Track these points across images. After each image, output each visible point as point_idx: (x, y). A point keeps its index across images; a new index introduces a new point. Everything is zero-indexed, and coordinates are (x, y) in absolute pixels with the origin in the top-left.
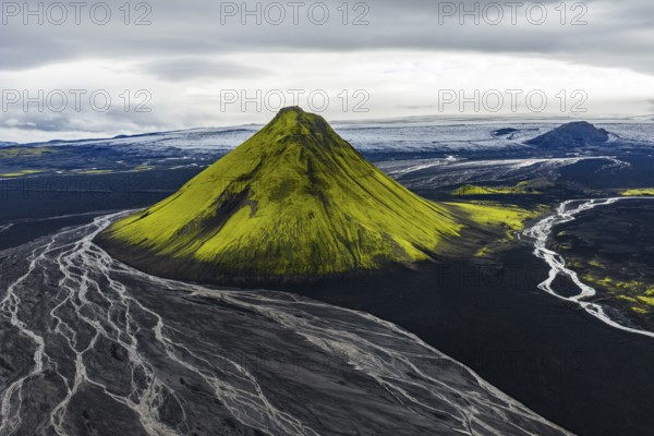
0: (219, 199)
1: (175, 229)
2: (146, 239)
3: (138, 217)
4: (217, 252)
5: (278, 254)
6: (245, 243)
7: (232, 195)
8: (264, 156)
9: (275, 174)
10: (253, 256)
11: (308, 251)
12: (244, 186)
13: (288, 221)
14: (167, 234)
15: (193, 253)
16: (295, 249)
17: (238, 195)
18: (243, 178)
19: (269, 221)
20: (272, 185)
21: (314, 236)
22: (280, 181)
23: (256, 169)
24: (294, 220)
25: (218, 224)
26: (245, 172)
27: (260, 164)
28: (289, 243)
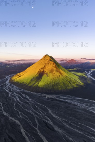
0: (38, 73)
1: (30, 80)
2: (24, 82)
3: (18, 77)
4: (43, 85)
5: (57, 85)
6: (49, 83)
7: (41, 72)
8: (45, 64)
9: (49, 68)
10: (52, 85)
11: (63, 84)
12: (43, 70)
13: (56, 77)
14: (29, 81)
15: (37, 85)
16: (60, 84)
17: (42, 72)
18: (42, 68)
19: (52, 77)
20: (49, 70)
21: (62, 80)
22: (50, 69)
23: (44, 67)
24: (57, 77)
25: (40, 78)
26: (42, 67)
27: (45, 65)
28: (58, 82)
